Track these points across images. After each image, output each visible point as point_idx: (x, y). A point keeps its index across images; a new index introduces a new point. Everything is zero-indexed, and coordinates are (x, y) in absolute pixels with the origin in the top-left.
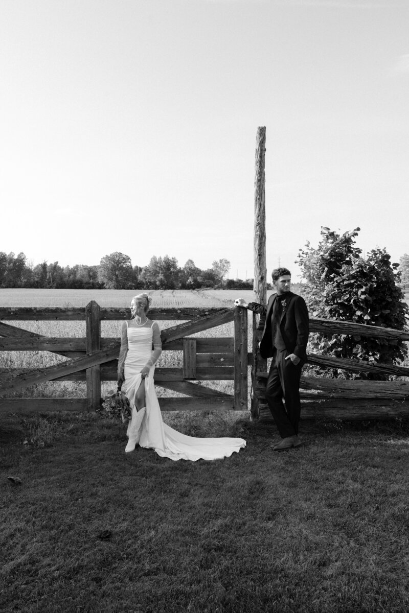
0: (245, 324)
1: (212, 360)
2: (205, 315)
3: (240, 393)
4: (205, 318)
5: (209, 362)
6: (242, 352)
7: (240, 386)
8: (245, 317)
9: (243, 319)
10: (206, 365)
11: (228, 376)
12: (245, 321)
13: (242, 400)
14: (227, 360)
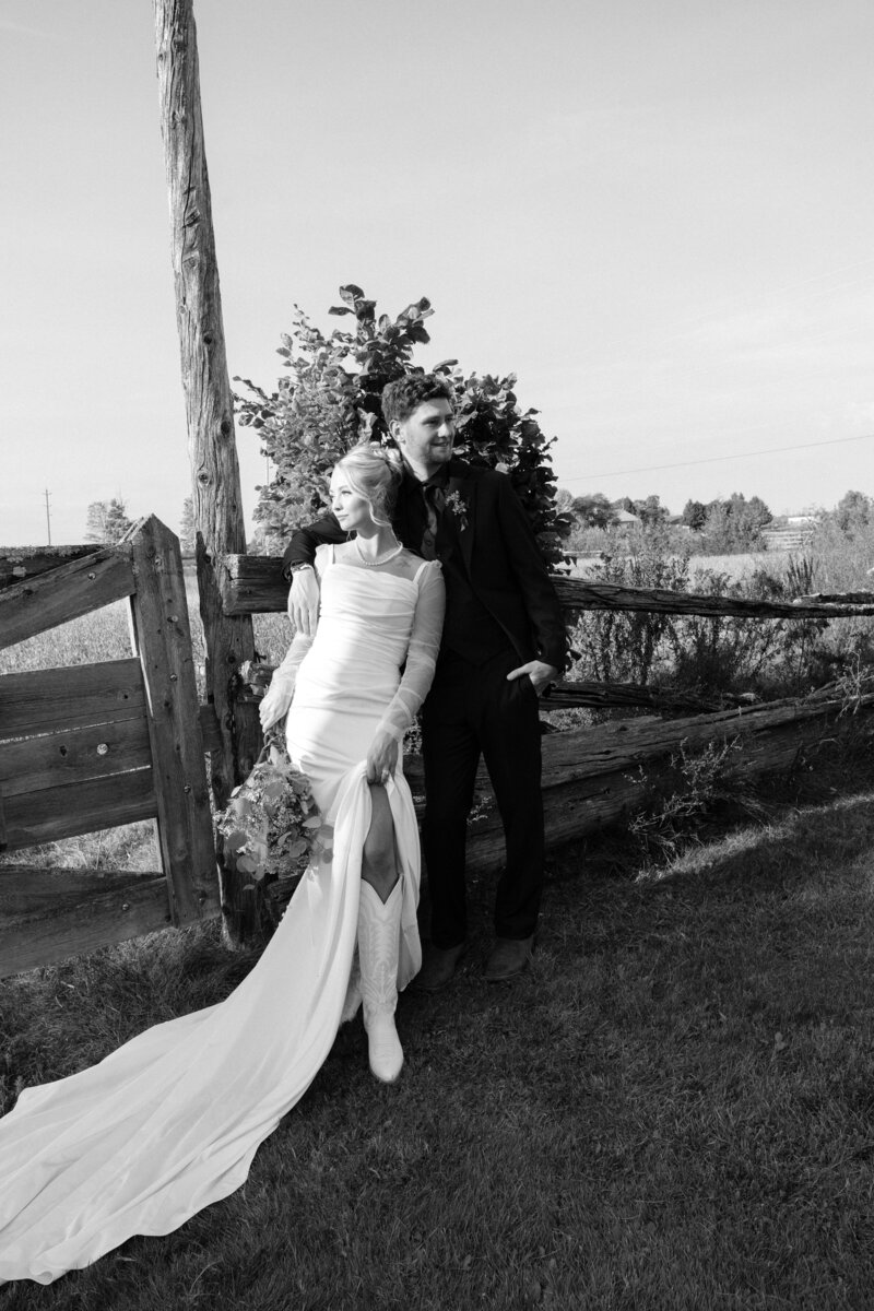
0: (179, 603)
1: (65, 758)
2: (14, 579)
3: (188, 861)
4: (16, 591)
5: (53, 765)
6: (179, 708)
7: (187, 834)
8: (175, 578)
9: (169, 582)
10: (42, 780)
11: (134, 806)
12: (178, 591)
13: (199, 885)
14: (122, 746)
